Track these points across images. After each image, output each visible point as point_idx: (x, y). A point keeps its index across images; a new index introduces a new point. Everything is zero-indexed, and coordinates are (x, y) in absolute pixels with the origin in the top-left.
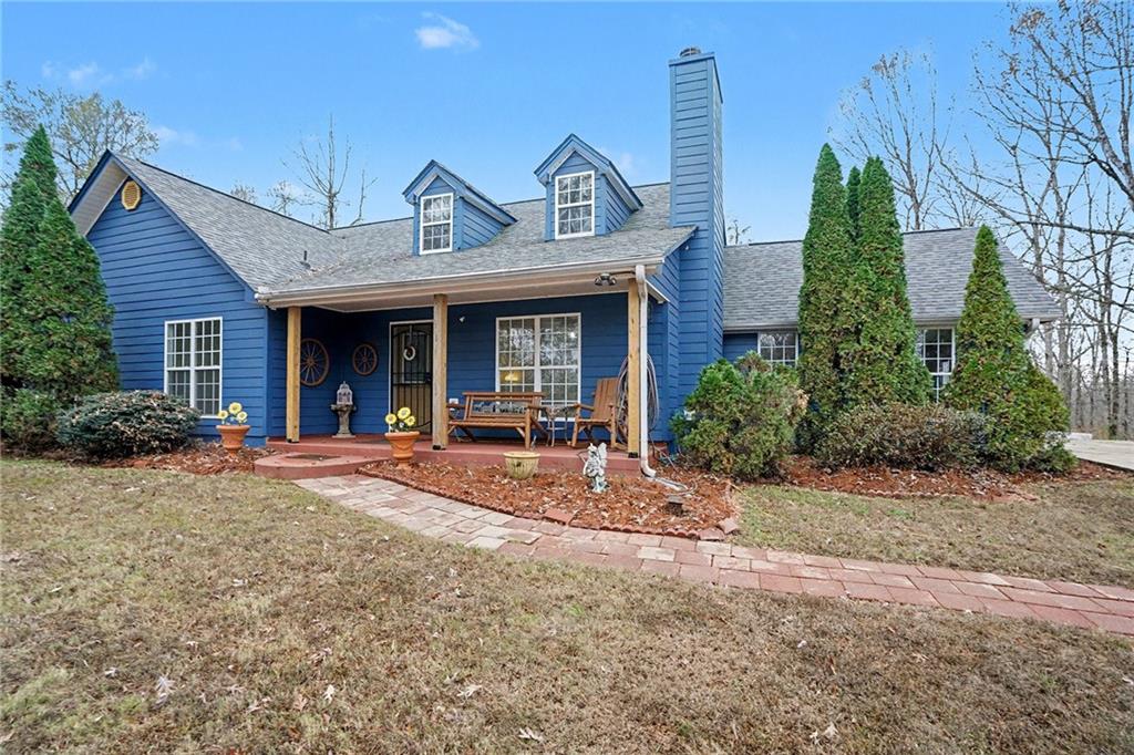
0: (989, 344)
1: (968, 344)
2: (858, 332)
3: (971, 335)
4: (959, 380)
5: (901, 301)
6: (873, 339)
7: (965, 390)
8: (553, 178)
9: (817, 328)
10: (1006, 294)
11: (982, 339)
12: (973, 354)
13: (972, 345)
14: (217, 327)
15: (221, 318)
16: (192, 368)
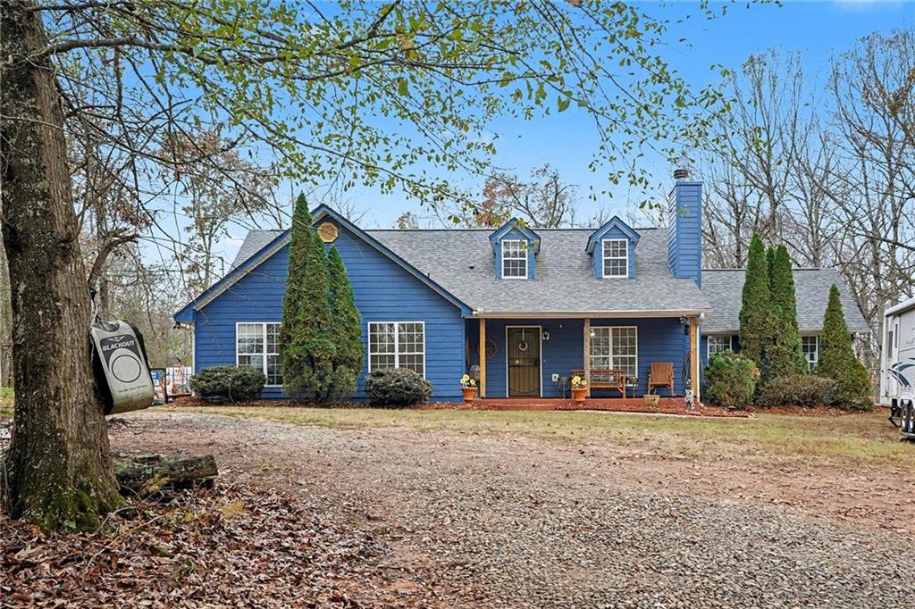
0: (835, 346)
1: (825, 346)
2: (775, 339)
3: (827, 341)
4: (821, 364)
5: (795, 324)
6: (782, 344)
7: (824, 369)
8: (601, 240)
9: (752, 336)
10: (843, 321)
11: (832, 344)
12: (828, 352)
13: (827, 346)
14: (419, 328)
15: (423, 323)
16: (397, 354)
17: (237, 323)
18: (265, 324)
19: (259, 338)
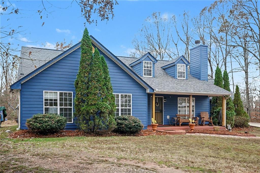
8: (177, 64)
14: (129, 96)
15: (131, 94)
16: (120, 108)
17: (44, 91)
18: (58, 92)
19: (55, 99)
